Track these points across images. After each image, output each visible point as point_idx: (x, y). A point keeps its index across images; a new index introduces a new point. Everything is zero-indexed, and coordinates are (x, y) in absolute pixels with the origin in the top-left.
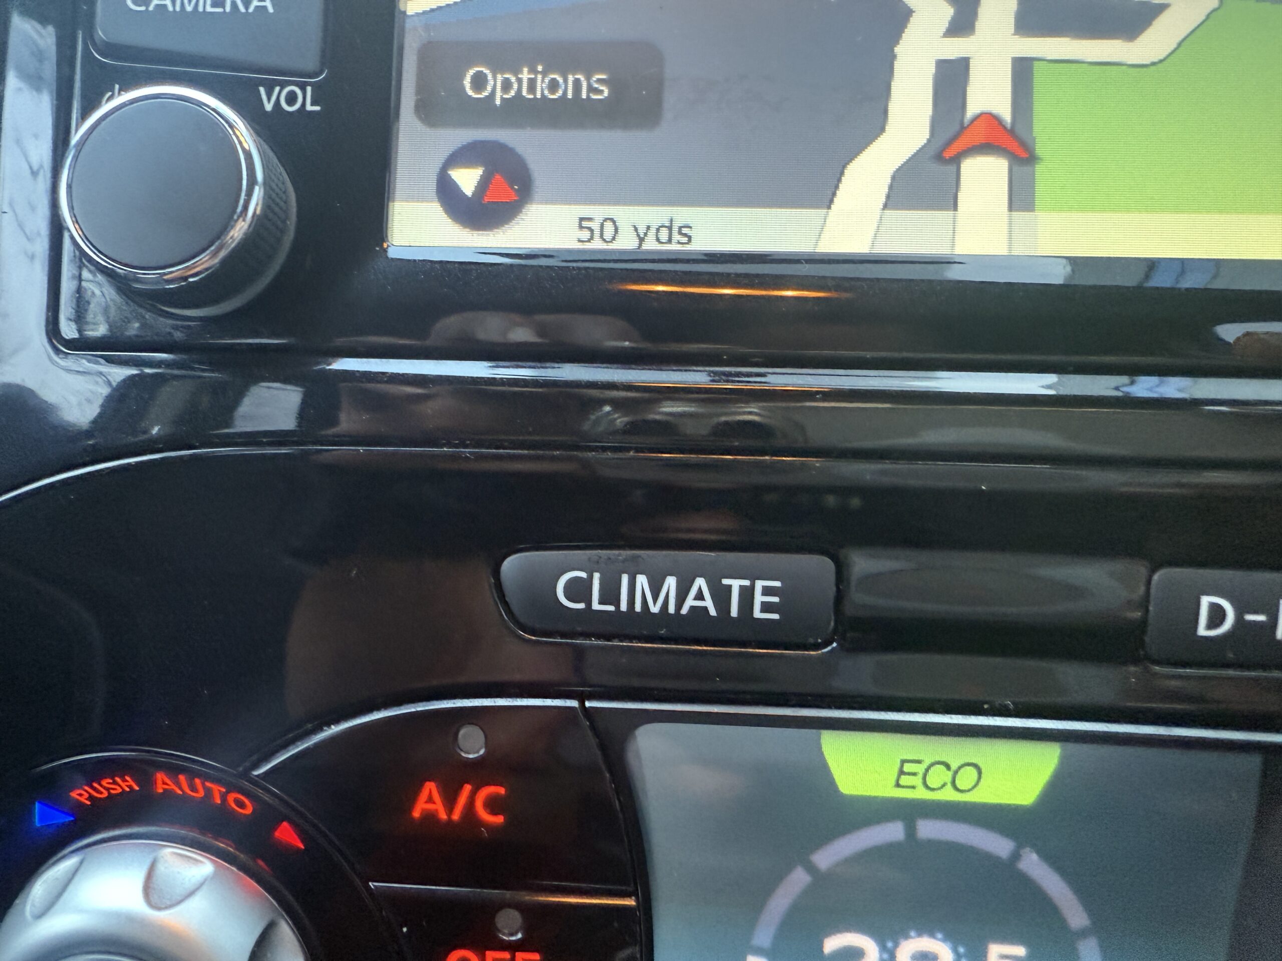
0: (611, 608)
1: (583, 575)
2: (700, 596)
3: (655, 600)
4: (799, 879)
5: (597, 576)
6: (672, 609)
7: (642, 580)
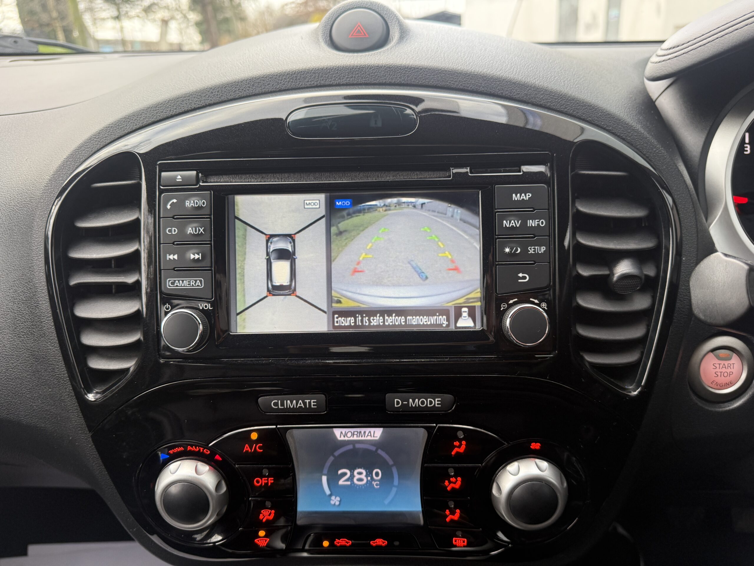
0: (283, 407)
1: (277, 401)
2: (300, 404)
3: (292, 405)
4: (332, 458)
5: (279, 401)
6: (295, 407)
7: (289, 401)
